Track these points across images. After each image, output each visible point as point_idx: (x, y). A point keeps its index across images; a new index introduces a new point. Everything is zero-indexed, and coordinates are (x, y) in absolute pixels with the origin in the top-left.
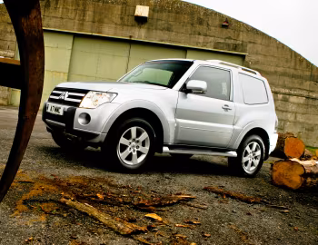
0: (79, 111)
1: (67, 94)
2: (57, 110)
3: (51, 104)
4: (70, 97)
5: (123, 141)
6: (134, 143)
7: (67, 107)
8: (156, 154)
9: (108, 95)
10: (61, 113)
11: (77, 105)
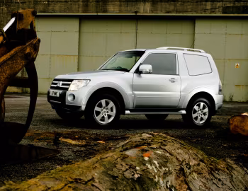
0: (68, 93)
1: (61, 82)
2: (56, 94)
3: (51, 90)
4: (63, 84)
5: (97, 109)
6: (105, 110)
7: (61, 91)
8: (122, 116)
9: (85, 81)
10: (58, 96)
11: (67, 89)
